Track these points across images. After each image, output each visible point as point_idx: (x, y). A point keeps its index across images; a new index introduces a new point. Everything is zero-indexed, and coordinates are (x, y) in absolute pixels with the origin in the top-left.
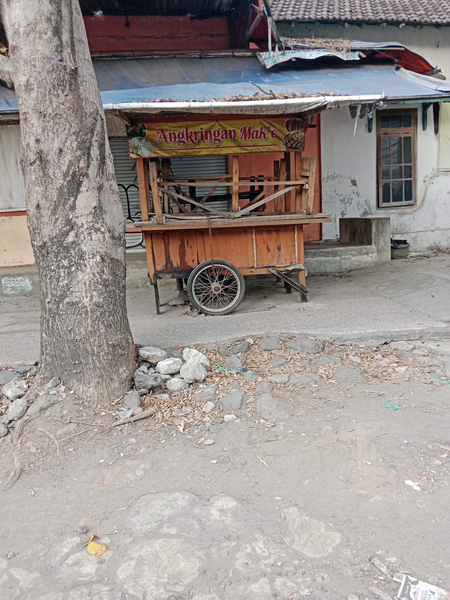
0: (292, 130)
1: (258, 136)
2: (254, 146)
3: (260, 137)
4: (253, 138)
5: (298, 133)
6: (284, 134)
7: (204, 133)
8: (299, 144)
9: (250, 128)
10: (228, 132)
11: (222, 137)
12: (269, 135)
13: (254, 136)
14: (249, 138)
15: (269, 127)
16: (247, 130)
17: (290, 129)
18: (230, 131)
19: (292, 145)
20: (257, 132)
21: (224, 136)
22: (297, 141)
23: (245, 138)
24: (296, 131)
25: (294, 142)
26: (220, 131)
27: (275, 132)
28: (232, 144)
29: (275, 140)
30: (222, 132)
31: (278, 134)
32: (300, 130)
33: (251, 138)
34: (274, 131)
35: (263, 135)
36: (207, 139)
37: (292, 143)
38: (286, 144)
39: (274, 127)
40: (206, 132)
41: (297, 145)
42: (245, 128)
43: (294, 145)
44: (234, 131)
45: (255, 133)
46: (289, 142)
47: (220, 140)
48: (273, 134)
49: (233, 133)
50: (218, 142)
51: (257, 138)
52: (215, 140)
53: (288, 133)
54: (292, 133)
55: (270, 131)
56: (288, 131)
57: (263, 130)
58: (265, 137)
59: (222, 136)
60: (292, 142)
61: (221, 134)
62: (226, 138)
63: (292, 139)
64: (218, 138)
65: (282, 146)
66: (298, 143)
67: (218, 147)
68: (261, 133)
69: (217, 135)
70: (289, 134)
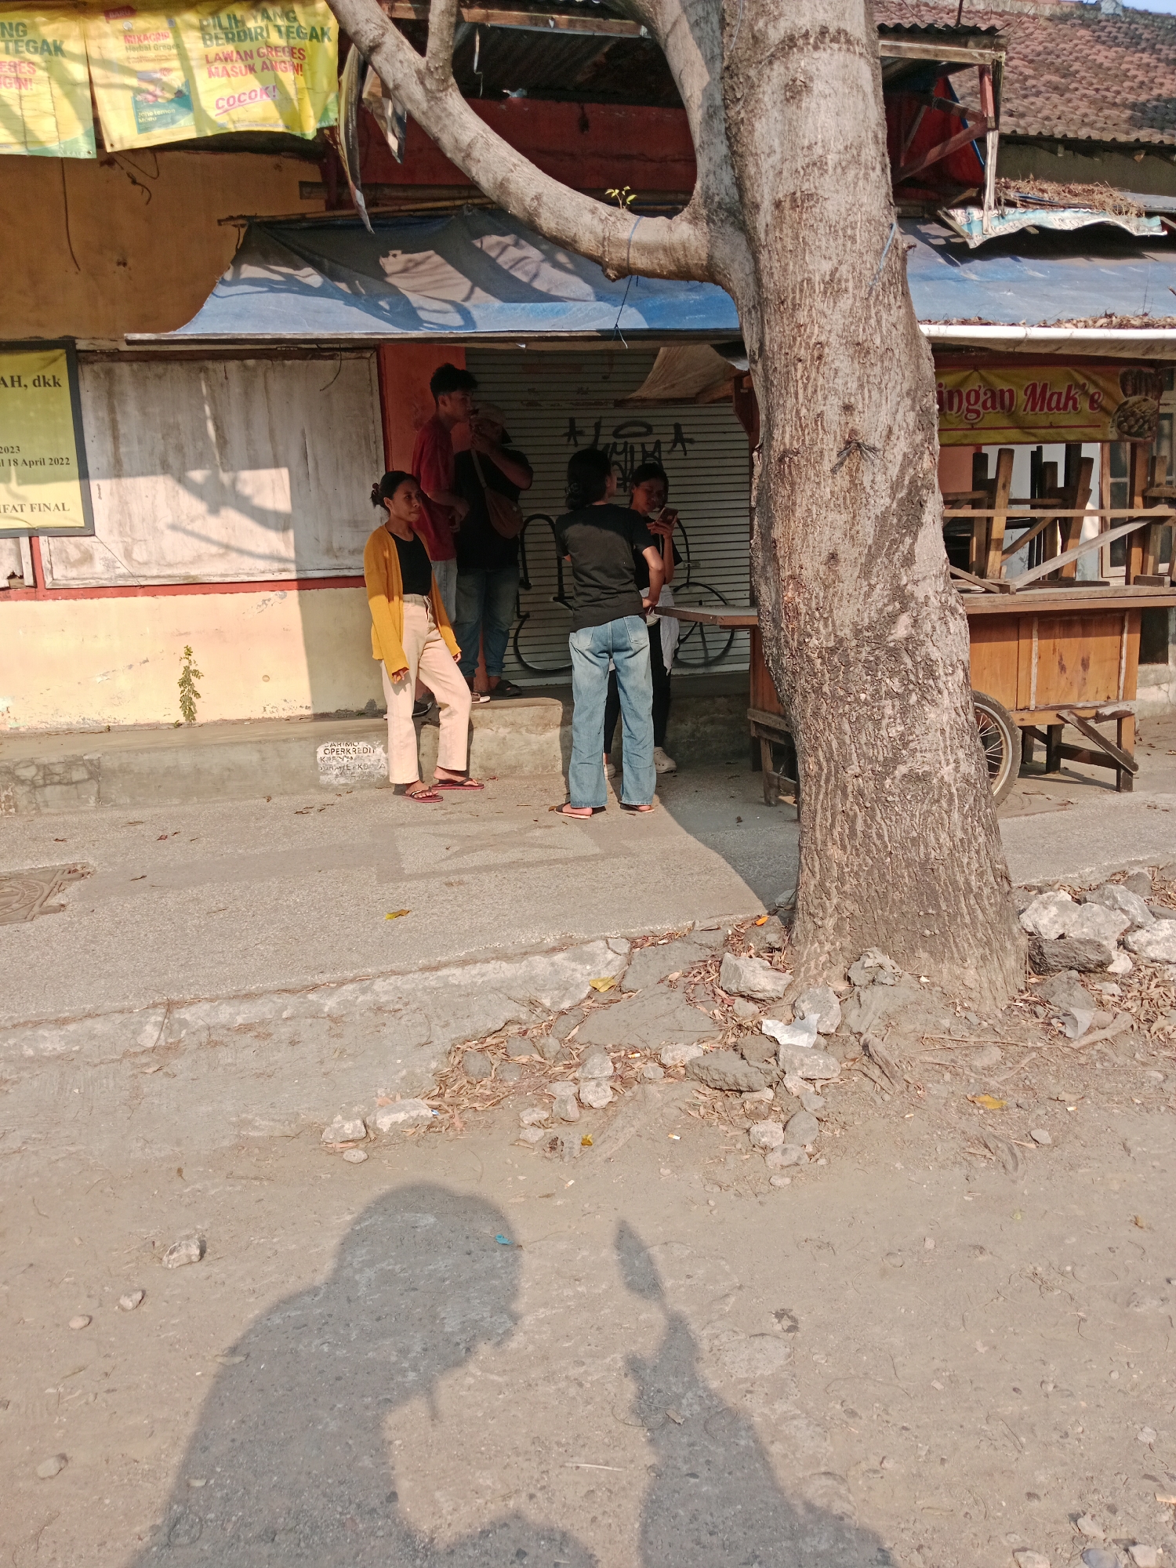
0: (1135, 393)
1: (1061, 406)
2: (1051, 427)
3: (1065, 407)
4: (1050, 409)
5: (1145, 400)
6: (1117, 403)
8: (1146, 426)
9: (1045, 386)
10: (998, 393)
11: (984, 406)
12: (1084, 405)
13: (1053, 405)
14: (1041, 409)
15: (1084, 385)
16: (1039, 390)
17: (1129, 392)
18: (1002, 391)
19: (1130, 427)
20: (1060, 394)
21: (989, 404)
22: (1142, 417)
23: (1033, 409)
24: (1143, 396)
25: (1137, 421)
26: (982, 392)
27: (1096, 397)
28: (1005, 423)
29: (1097, 414)
30: (985, 394)
31: (1104, 401)
32: (1150, 395)
33: (1046, 410)
34: (1094, 394)
35: (1071, 403)
36: (951, 409)
37: (1133, 423)
38: (1119, 426)
39: (1096, 385)
40: (951, 394)
41: (1141, 427)
42: (1034, 386)
43: (1136, 429)
44: (1011, 391)
45: (1055, 397)
46: (1125, 421)
47: (977, 412)
48: (1093, 401)
49: (1007, 395)
50: (974, 416)
51: (1059, 409)
52: (969, 411)
53: (1125, 399)
54: (1133, 399)
55: (1086, 393)
56: (1126, 395)
57: (1073, 393)
58: (1075, 407)
59: (985, 403)
60: (1132, 421)
61: (982, 398)
62: (994, 407)
63: (1133, 414)
64: (975, 407)
65: (1109, 429)
66: (1145, 422)
67: (973, 428)
68: (1068, 398)
69: (972, 401)
70: (1126, 403)
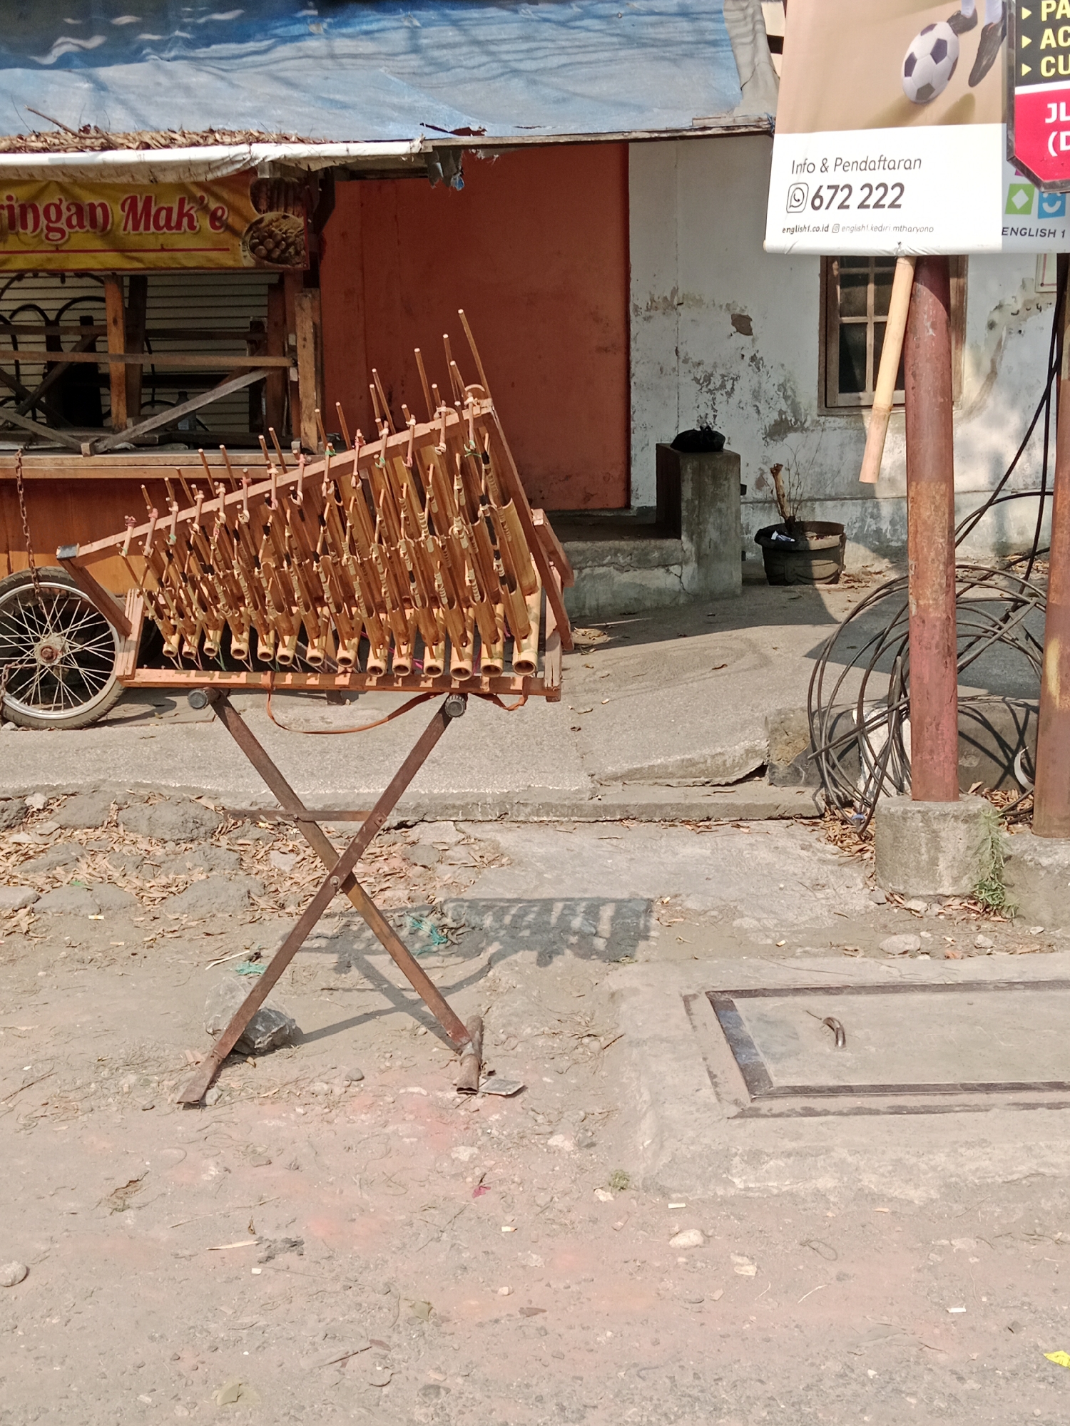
0: (270, 208)
1: (173, 224)
2: (163, 249)
3: (179, 226)
4: (158, 227)
5: (285, 217)
6: (247, 220)
7: (17, 211)
8: (292, 250)
9: (148, 200)
10: (87, 209)
11: (70, 225)
12: (204, 223)
14: (147, 228)
15: (202, 198)
16: (140, 205)
17: (263, 207)
18: (92, 206)
19: (270, 251)
20: (170, 210)
21: (74, 222)
22: (283, 239)
23: (136, 228)
24: (281, 213)
25: (277, 245)
26: (64, 207)
27: (220, 213)
28: (98, 244)
29: (225, 236)
30: (69, 209)
31: (232, 220)
32: (291, 210)
33: (152, 228)
35: (185, 220)
37: (271, 246)
38: (253, 249)
40: (23, 208)
41: (284, 251)
42: (134, 200)
43: (277, 253)
44: (103, 206)
45: (163, 213)
46: (261, 243)
47: (62, 232)
48: (214, 217)
49: (99, 211)
50: (58, 235)
51: (170, 228)
52: (49, 229)
53: (259, 216)
54: (269, 216)
55: (204, 208)
56: (259, 210)
57: (186, 208)
58: (192, 227)
59: (69, 220)
60: (270, 243)
61: (65, 214)
62: (81, 226)
63: (271, 235)
64: (58, 225)
65: (243, 254)
66: (288, 246)
67: (57, 251)
68: (181, 215)
69: (53, 216)
70: (261, 220)
